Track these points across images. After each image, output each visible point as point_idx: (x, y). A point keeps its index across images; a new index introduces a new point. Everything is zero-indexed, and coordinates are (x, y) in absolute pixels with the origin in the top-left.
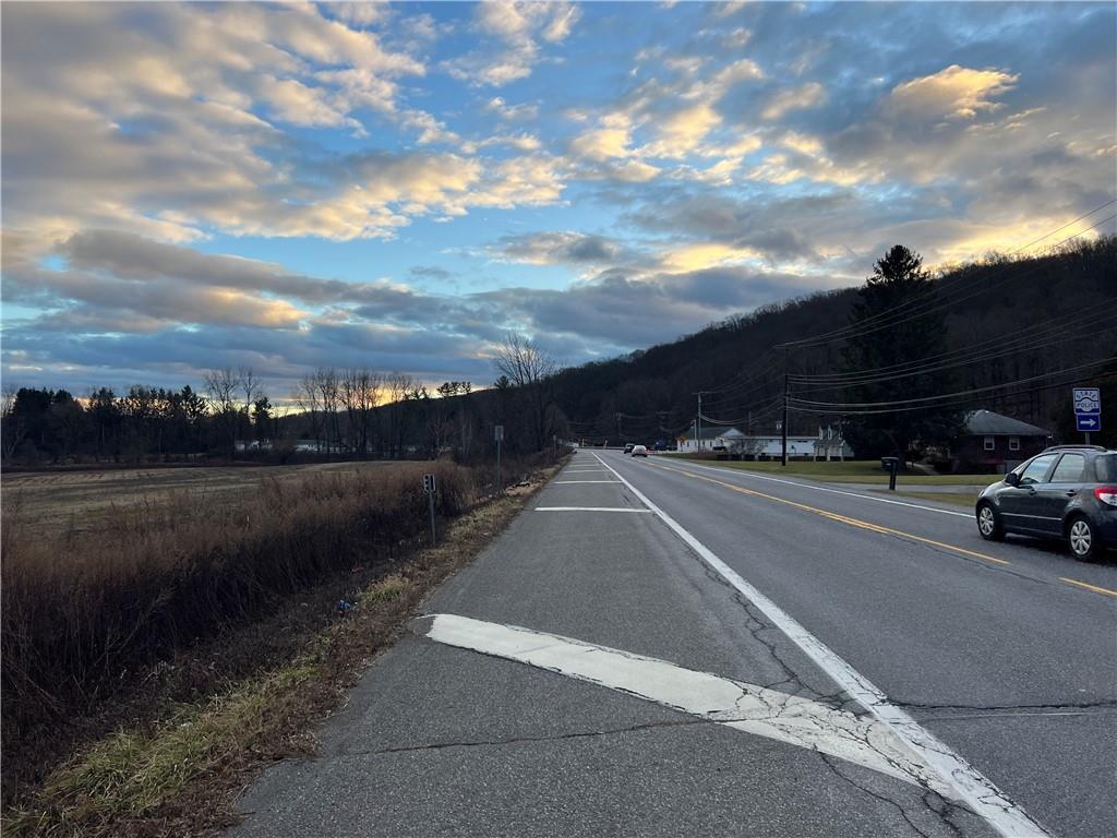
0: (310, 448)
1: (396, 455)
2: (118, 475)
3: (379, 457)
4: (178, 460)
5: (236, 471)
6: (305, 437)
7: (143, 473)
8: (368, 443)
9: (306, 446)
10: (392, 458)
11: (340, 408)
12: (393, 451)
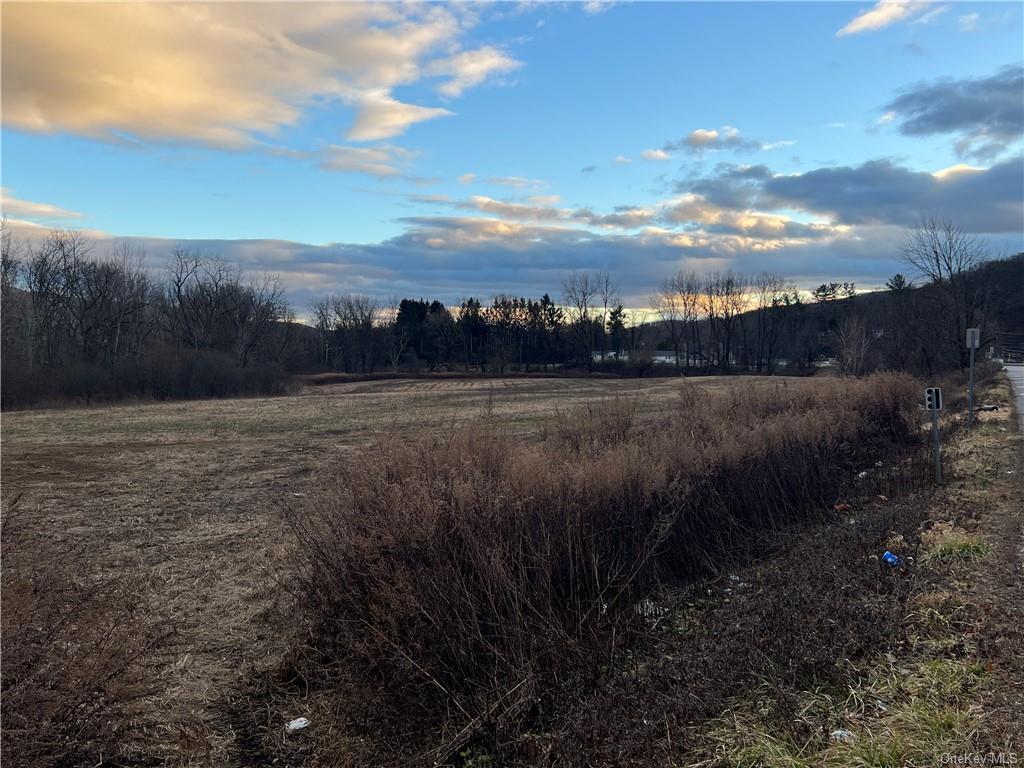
0: (668, 360)
1: (764, 369)
2: (487, 384)
3: (745, 372)
4: (538, 370)
5: (595, 382)
6: (662, 348)
7: (509, 382)
8: (731, 355)
9: (663, 358)
10: (759, 372)
11: (702, 315)
12: (760, 365)
